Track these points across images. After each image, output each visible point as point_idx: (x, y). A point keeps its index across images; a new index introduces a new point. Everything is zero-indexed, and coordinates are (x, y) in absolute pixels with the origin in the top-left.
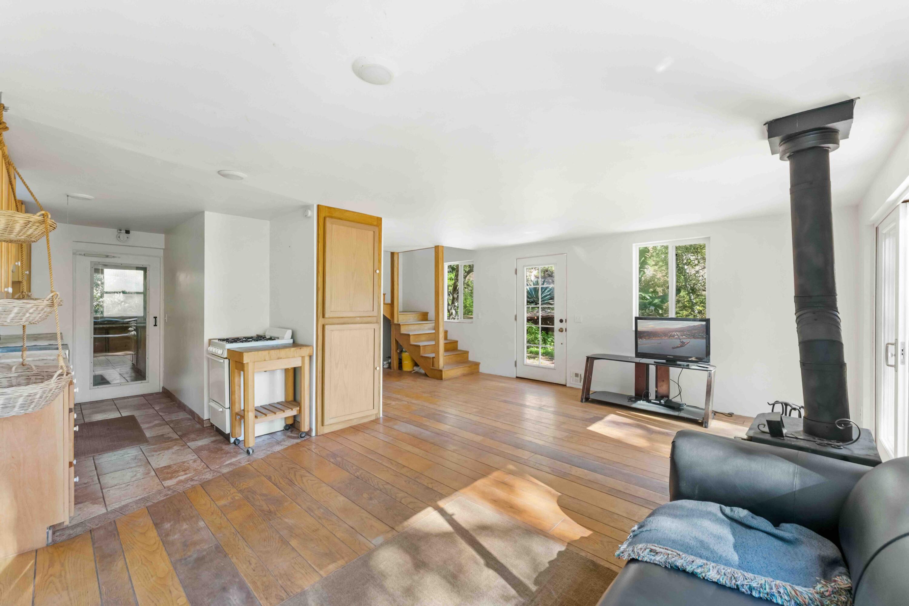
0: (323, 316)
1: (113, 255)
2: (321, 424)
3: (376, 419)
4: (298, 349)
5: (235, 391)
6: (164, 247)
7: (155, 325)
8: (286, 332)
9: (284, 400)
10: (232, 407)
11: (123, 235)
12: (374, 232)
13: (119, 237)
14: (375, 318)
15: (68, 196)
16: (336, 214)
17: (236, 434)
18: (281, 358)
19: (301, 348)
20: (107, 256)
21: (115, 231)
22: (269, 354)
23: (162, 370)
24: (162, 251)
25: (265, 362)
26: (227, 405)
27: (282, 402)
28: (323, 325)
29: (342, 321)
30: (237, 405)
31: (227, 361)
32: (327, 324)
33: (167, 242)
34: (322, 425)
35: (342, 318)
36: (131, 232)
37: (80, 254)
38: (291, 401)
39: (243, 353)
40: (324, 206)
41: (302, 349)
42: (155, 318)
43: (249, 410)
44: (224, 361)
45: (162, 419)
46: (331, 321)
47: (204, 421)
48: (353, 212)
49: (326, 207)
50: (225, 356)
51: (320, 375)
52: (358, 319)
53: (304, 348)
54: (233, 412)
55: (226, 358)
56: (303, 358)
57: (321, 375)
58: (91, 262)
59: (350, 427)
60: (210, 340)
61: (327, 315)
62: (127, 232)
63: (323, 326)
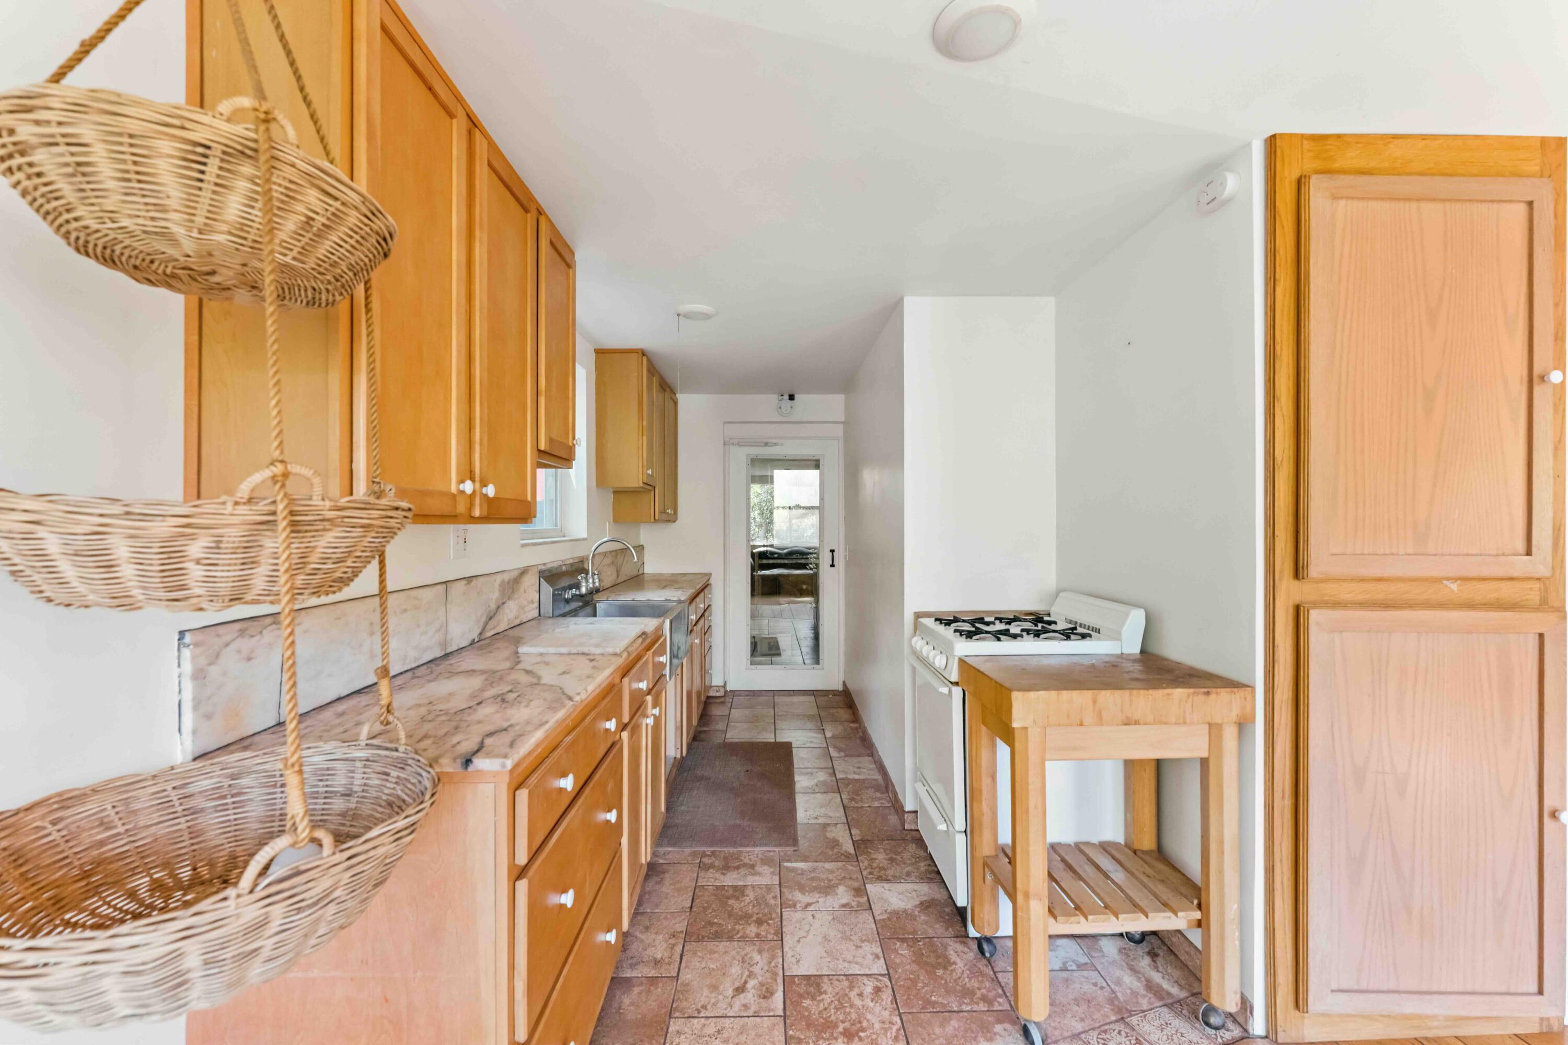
0: (1298, 572)
1: (774, 441)
2: (1291, 998)
3: (1541, 1034)
4: (1198, 694)
5: (981, 791)
6: (843, 419)
7: (832, 566)
8: (1127, 615)
9: (1121, 839)
10: (972, 832)
11: (787, 403)
12: (1530, 204)
13: (780, 408)
14: (1536, 586)
15: (679, 315)
16: (1351, 158)
17: (986, 925)
18: (1137, 723)
19: (1208, 693)
20: (766, 444)
21: (774, 398)
22: (1095, 702)
23: (842, 648)
24: (841, 426)
25: (1081, 728)
26: (960, 824)
27: (1115, 845)
28: (1297, 609)
29: (1380, 592)
30: (987, 835)
31: (957, 692)
32: (1317, 605)
33: (849, 408)
34: (1297, 1006)
35: (1380, 580)
36: (796, 396)
37: (733, 444)
38: (1146, 852)
39: (1010, 690)
40: (1296, 135)
41: (1213, 696)
42: (832, 551)
43: (1032, 890)
44: (950, 691)
45: (831, 771)
46: (1331, 591)
47: (906, 815)
48: (1424, 137)
49: (1303, 136)
50: (954, 677)
51: (1284, 804)
52: (1454, 587)
53: (1223, 691)
54: (977, 854)
55: (957, 684)
56: (1215, 730)
57: (1288, 802)
58: (748, 455)
59: (1416, 1039)
60: (918, 615)
61: (1314, 571)
62: (792, 397)
63: (1298, 612)
